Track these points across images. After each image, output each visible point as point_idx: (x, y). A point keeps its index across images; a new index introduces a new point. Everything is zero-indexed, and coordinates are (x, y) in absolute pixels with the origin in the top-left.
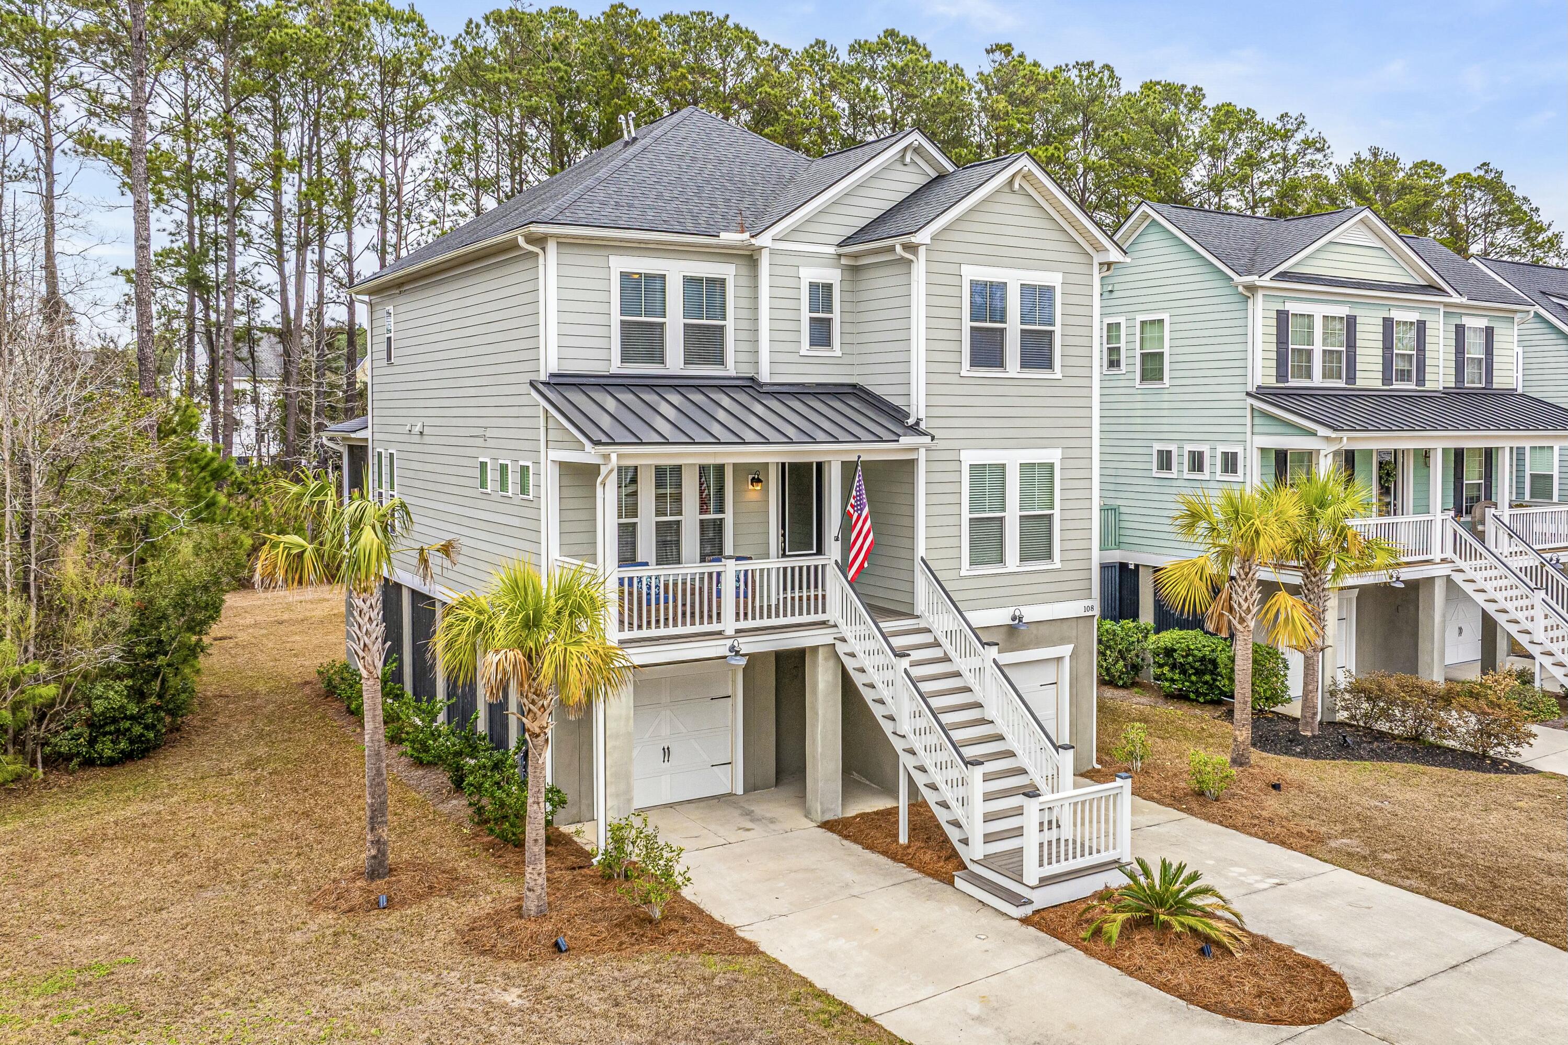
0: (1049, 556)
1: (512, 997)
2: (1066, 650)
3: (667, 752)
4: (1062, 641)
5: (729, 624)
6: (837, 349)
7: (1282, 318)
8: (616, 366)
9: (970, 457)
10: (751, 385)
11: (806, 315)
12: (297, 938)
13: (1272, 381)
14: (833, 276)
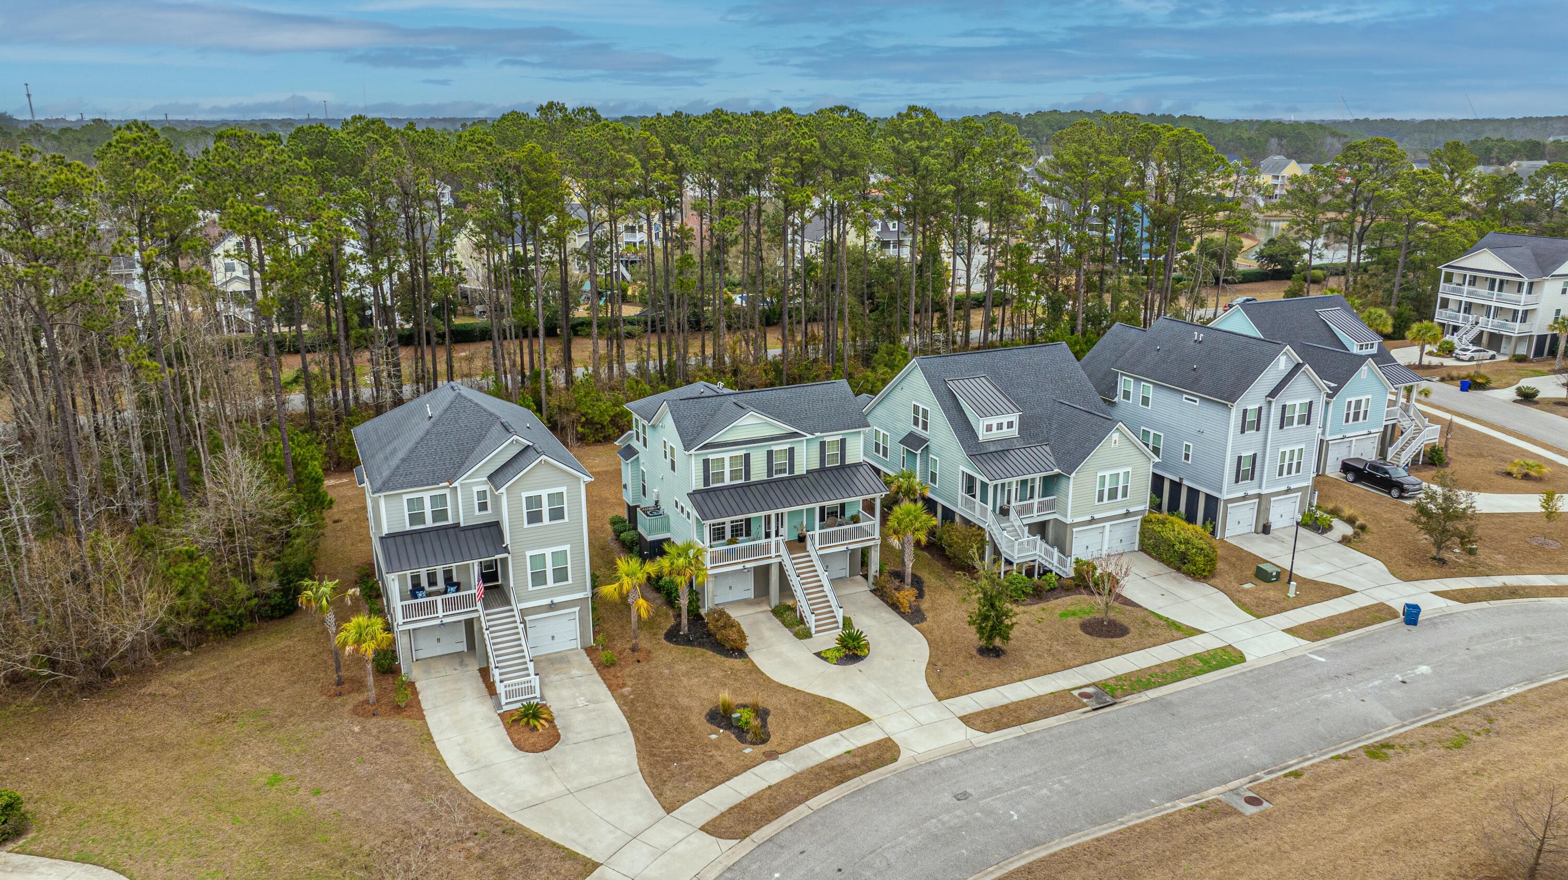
0: (567, 580)
1: (357, 729)
2: (577, 609)
3: (439, 640)
4: (575, 606)
5: (441, 614)
6: (490, 511)
7: (706, 462)
8: (408, 528)
9: (529, 554)
10: (456, 526)
11: (476, 502)
12: (314, 705)
13: (702, 487)
14: (486, 488)
